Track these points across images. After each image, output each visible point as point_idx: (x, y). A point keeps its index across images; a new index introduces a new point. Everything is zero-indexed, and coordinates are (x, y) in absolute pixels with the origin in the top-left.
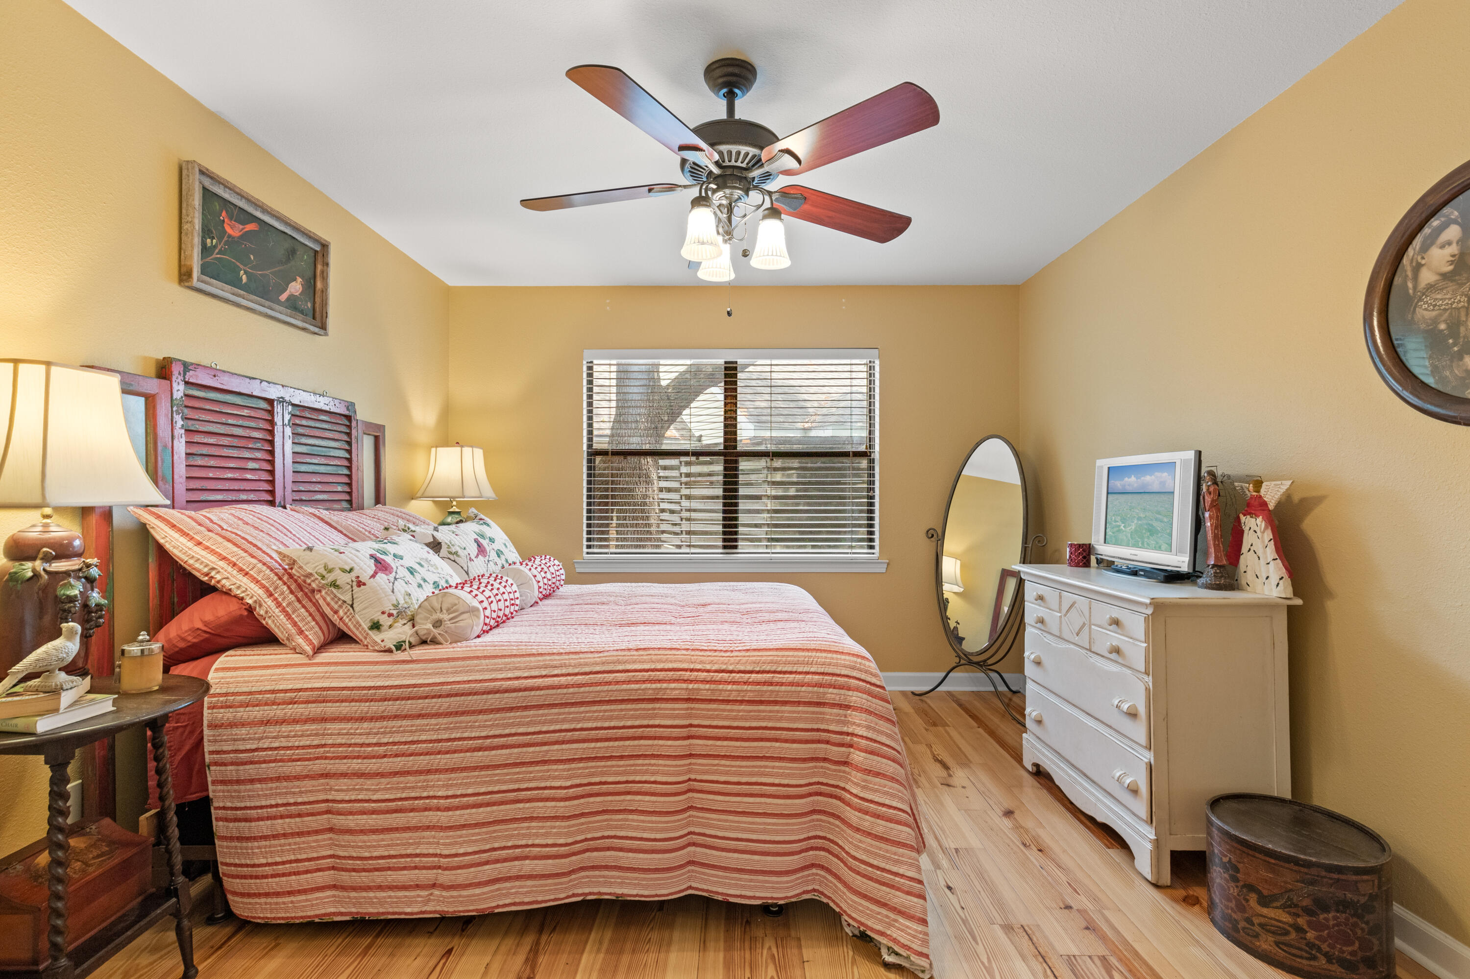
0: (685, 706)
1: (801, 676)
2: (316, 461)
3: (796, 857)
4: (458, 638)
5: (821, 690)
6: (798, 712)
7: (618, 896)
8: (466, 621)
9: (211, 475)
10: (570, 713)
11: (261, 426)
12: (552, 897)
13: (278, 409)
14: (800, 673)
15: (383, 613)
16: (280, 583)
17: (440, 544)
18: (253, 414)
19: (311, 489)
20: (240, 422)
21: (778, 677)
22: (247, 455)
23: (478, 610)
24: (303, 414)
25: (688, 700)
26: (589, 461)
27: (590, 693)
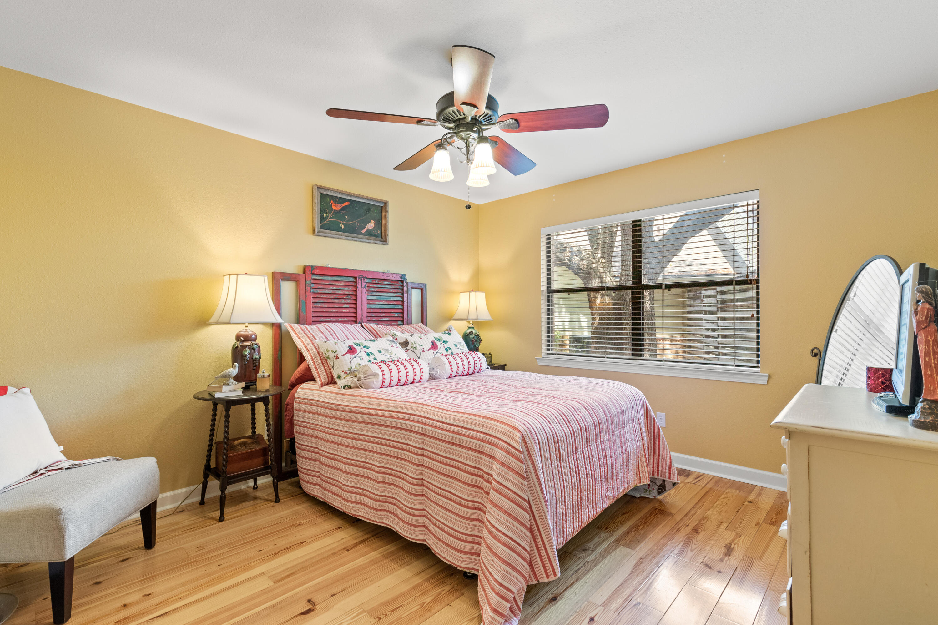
0: (421, 437)
1: (474, 433)
2: (382, 303)
3: (466, 544)
4: (368, 387)
5: (482, 444)
6: (469, 455)
7: (397, 531)
8: (372, 379)
9: (324, 310)
10: (381, 430)
11: (350, 289)
12: (374, 519)
13: (359, 281)
14: (475, 431)
15: (343, 371)
16: (318, 355)
17: (408, 342)
18: (346, 284)
19: (378, 316)
20: (340, 288)
21: (463, 431)
22: (343, 301)
23: (378, 374)
24: (374, 282)
25: (422, 434)
26: (548, 297)
27: (388, 421)
